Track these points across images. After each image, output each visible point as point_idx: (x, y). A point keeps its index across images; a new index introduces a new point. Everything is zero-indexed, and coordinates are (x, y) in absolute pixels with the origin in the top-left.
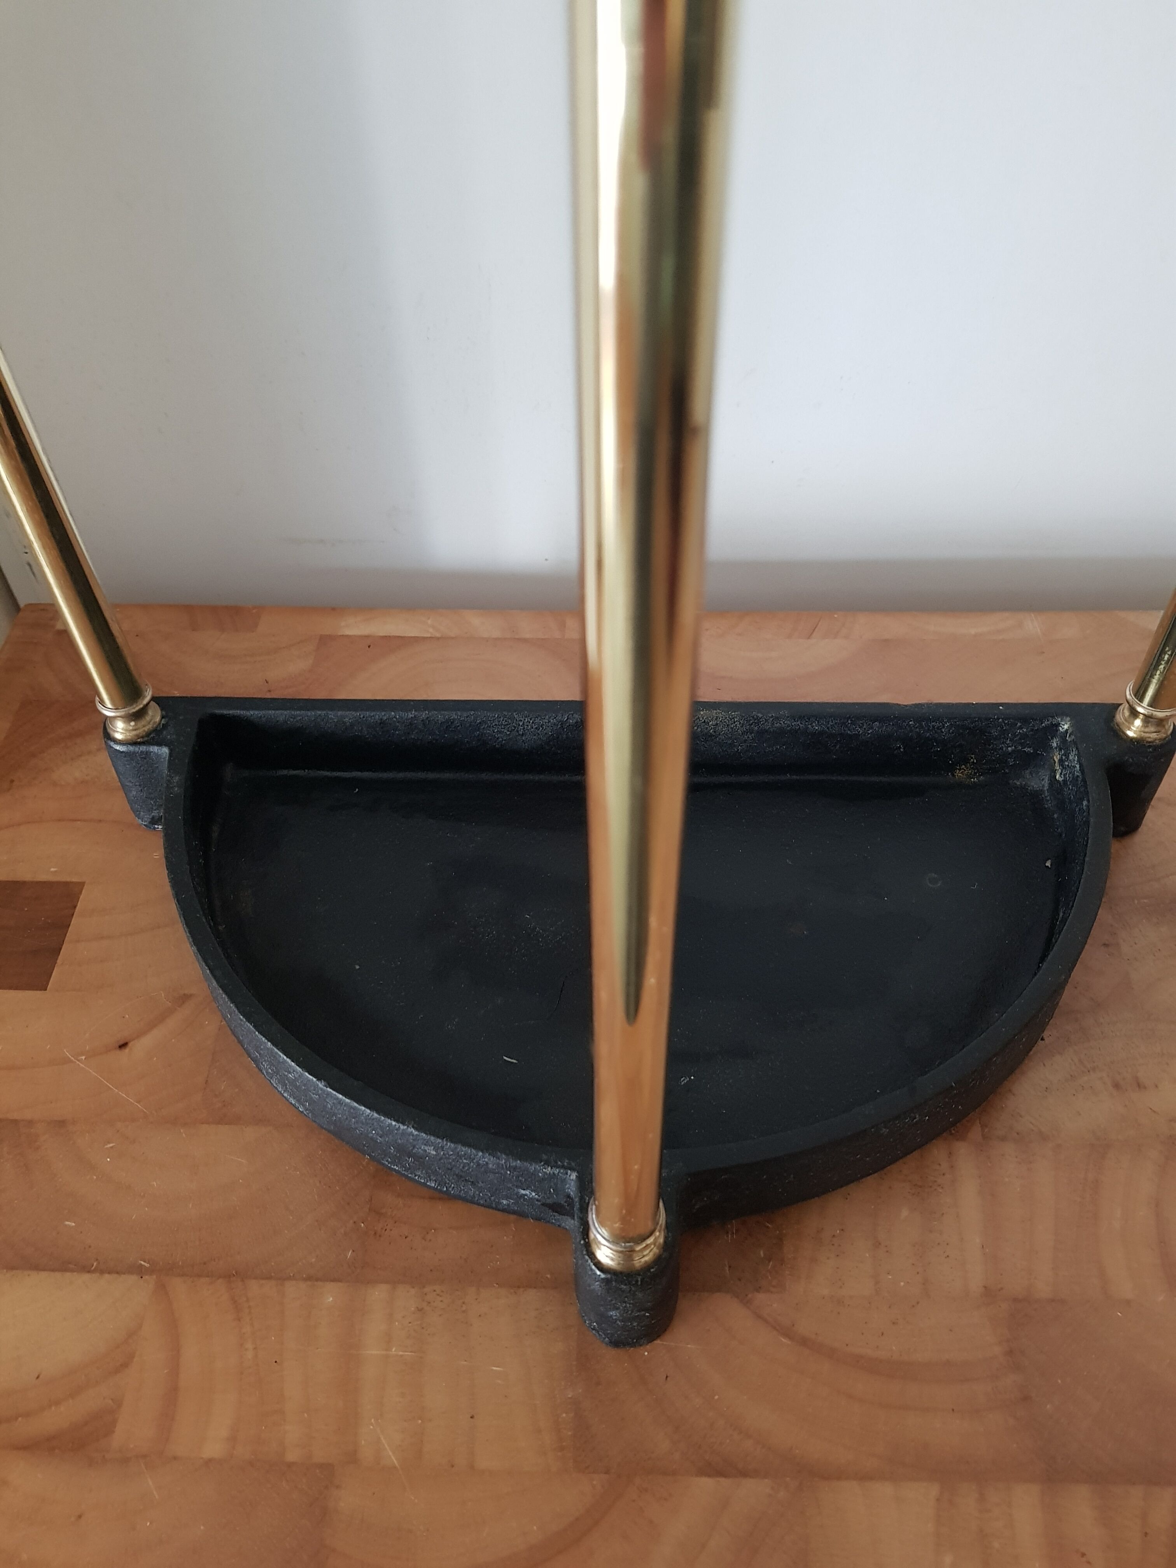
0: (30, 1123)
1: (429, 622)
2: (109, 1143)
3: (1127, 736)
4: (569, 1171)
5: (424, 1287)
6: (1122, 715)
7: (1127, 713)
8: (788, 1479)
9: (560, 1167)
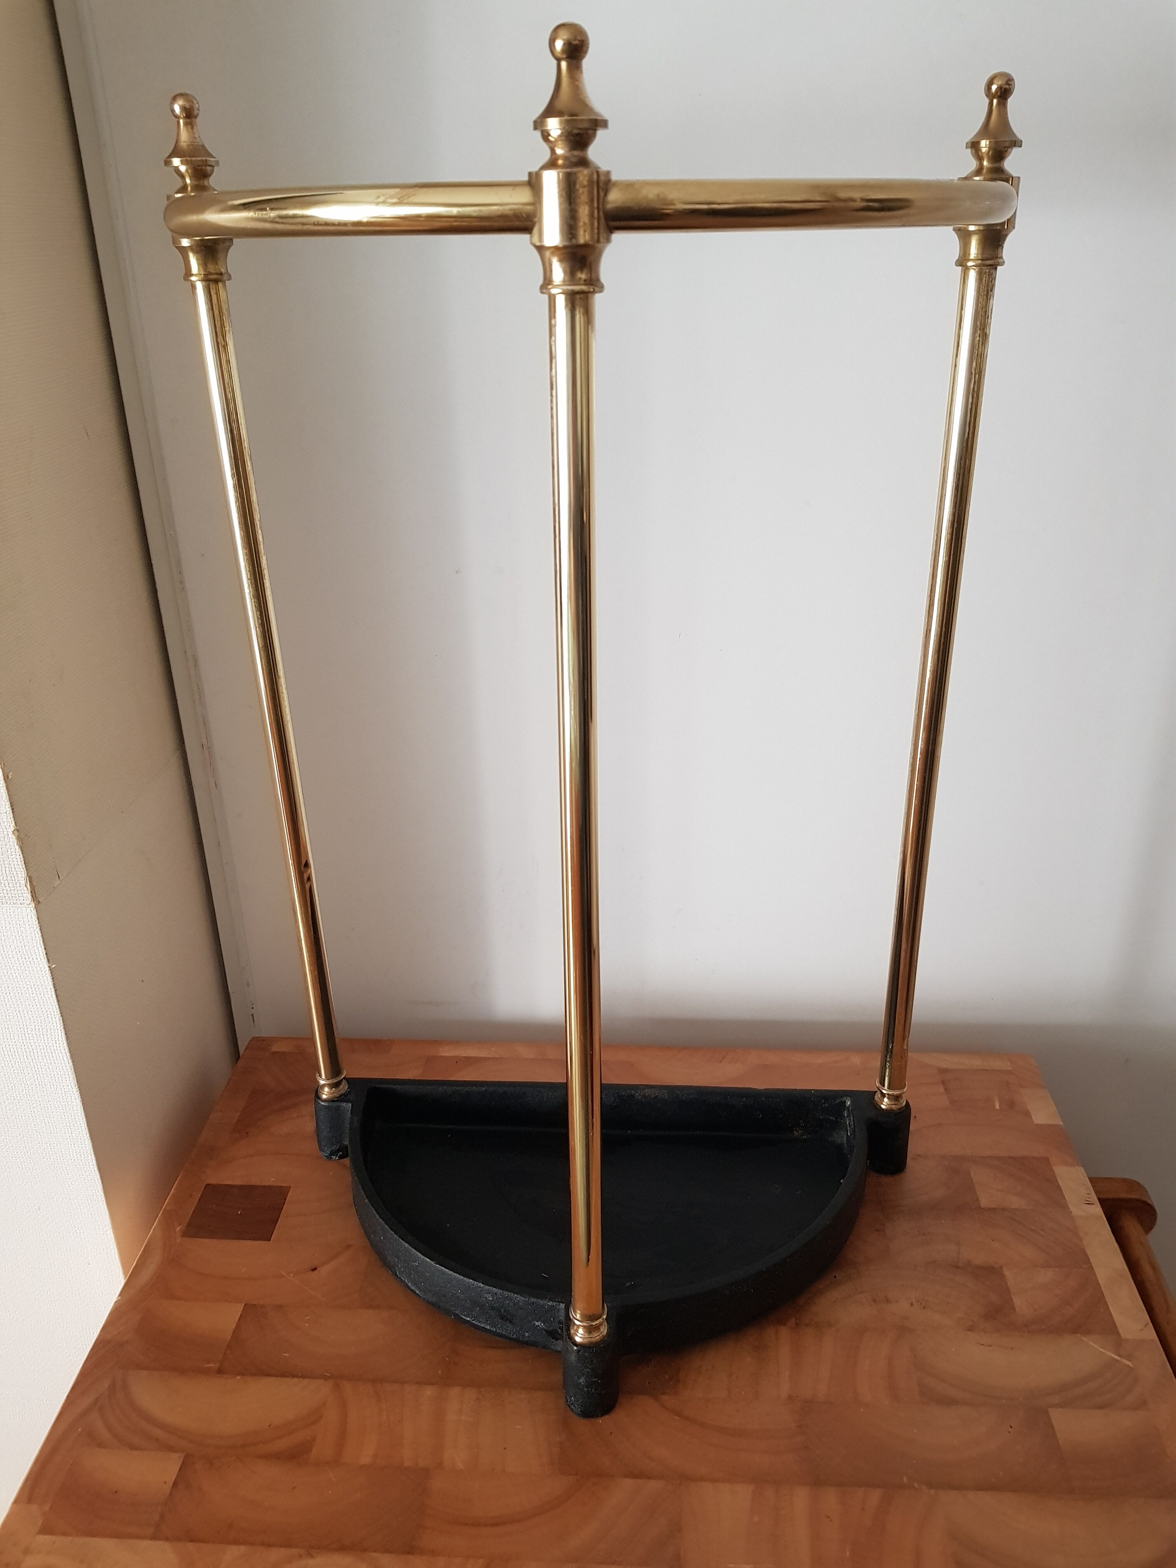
0: (263, 1306)
1: (493, 1049)
2: (307, 1316)
3: (881, 1107)
4: (561, 1304)
5: (480, 1389)
6: (877, 1097)
7: (879, 1096)
8: (673, 1480)
9: (555, 1301)
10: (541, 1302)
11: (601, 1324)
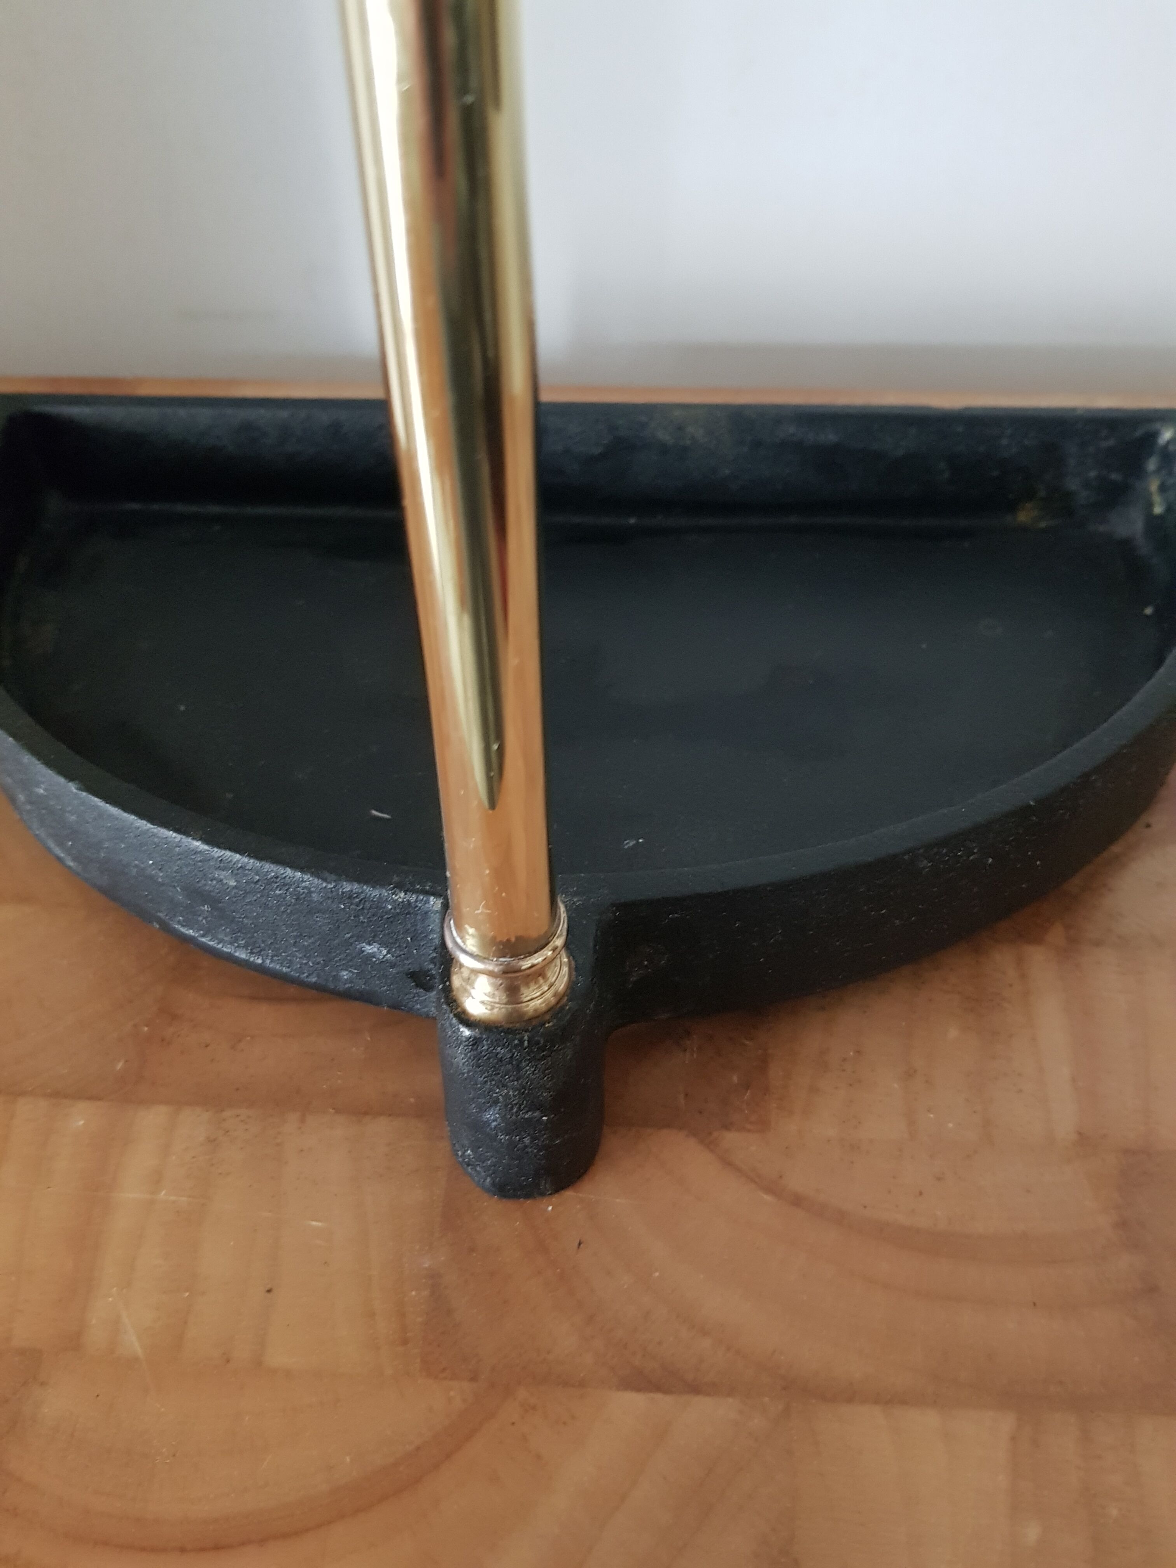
4: (432, 898)
5: (222, 1111)
8: (767, 1399)
9: (418, 892)
10: (374, 893)
11: (549, 962)
